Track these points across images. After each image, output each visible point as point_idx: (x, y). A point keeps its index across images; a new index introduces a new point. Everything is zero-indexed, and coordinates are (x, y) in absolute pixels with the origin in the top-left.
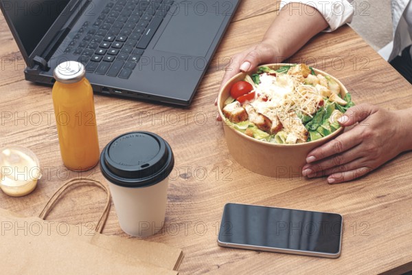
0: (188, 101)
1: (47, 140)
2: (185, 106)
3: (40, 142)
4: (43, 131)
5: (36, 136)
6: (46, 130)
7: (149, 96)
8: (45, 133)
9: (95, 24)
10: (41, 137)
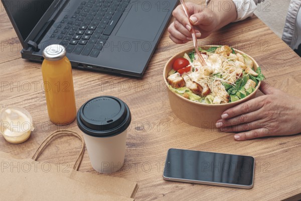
0: (141, 74)
1: (38, 102)
2: (140, 77)
3: (33, 103)
4: (35, 96)
5: (30, 99)
6: (38, 95)
7: (113, 70)
8: (36, 97)
9: (72, 17)
10: (33, 100)
